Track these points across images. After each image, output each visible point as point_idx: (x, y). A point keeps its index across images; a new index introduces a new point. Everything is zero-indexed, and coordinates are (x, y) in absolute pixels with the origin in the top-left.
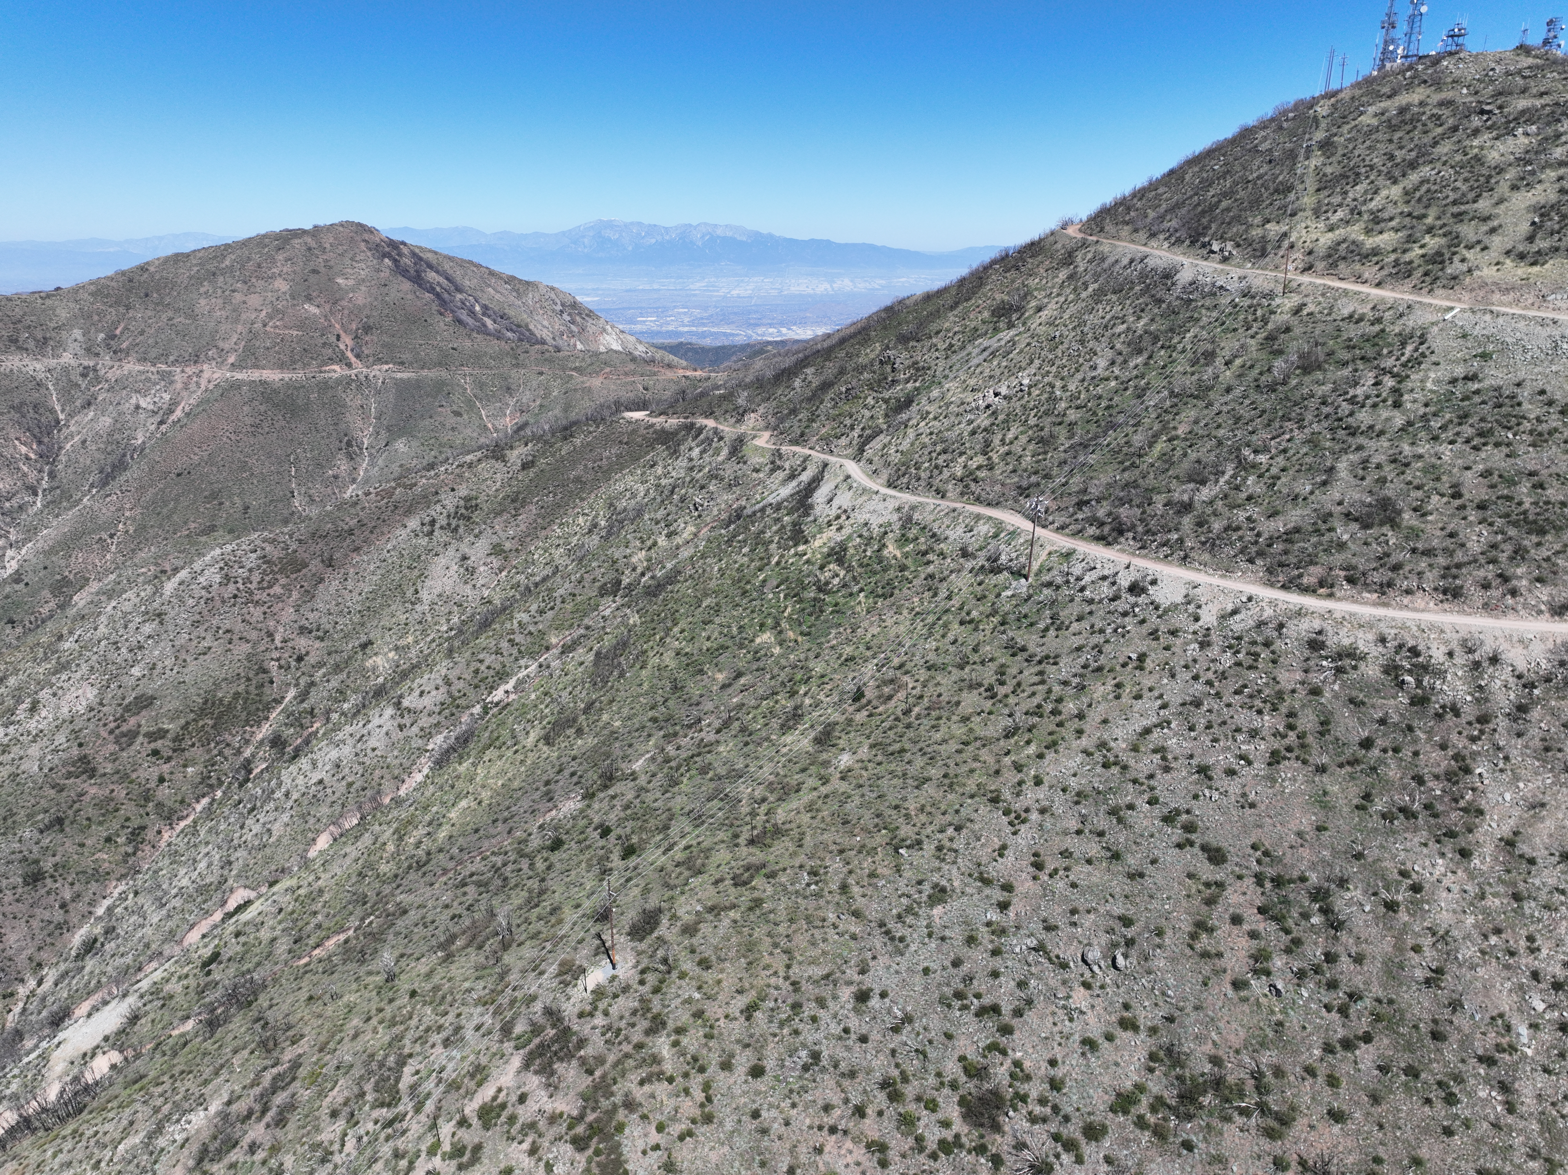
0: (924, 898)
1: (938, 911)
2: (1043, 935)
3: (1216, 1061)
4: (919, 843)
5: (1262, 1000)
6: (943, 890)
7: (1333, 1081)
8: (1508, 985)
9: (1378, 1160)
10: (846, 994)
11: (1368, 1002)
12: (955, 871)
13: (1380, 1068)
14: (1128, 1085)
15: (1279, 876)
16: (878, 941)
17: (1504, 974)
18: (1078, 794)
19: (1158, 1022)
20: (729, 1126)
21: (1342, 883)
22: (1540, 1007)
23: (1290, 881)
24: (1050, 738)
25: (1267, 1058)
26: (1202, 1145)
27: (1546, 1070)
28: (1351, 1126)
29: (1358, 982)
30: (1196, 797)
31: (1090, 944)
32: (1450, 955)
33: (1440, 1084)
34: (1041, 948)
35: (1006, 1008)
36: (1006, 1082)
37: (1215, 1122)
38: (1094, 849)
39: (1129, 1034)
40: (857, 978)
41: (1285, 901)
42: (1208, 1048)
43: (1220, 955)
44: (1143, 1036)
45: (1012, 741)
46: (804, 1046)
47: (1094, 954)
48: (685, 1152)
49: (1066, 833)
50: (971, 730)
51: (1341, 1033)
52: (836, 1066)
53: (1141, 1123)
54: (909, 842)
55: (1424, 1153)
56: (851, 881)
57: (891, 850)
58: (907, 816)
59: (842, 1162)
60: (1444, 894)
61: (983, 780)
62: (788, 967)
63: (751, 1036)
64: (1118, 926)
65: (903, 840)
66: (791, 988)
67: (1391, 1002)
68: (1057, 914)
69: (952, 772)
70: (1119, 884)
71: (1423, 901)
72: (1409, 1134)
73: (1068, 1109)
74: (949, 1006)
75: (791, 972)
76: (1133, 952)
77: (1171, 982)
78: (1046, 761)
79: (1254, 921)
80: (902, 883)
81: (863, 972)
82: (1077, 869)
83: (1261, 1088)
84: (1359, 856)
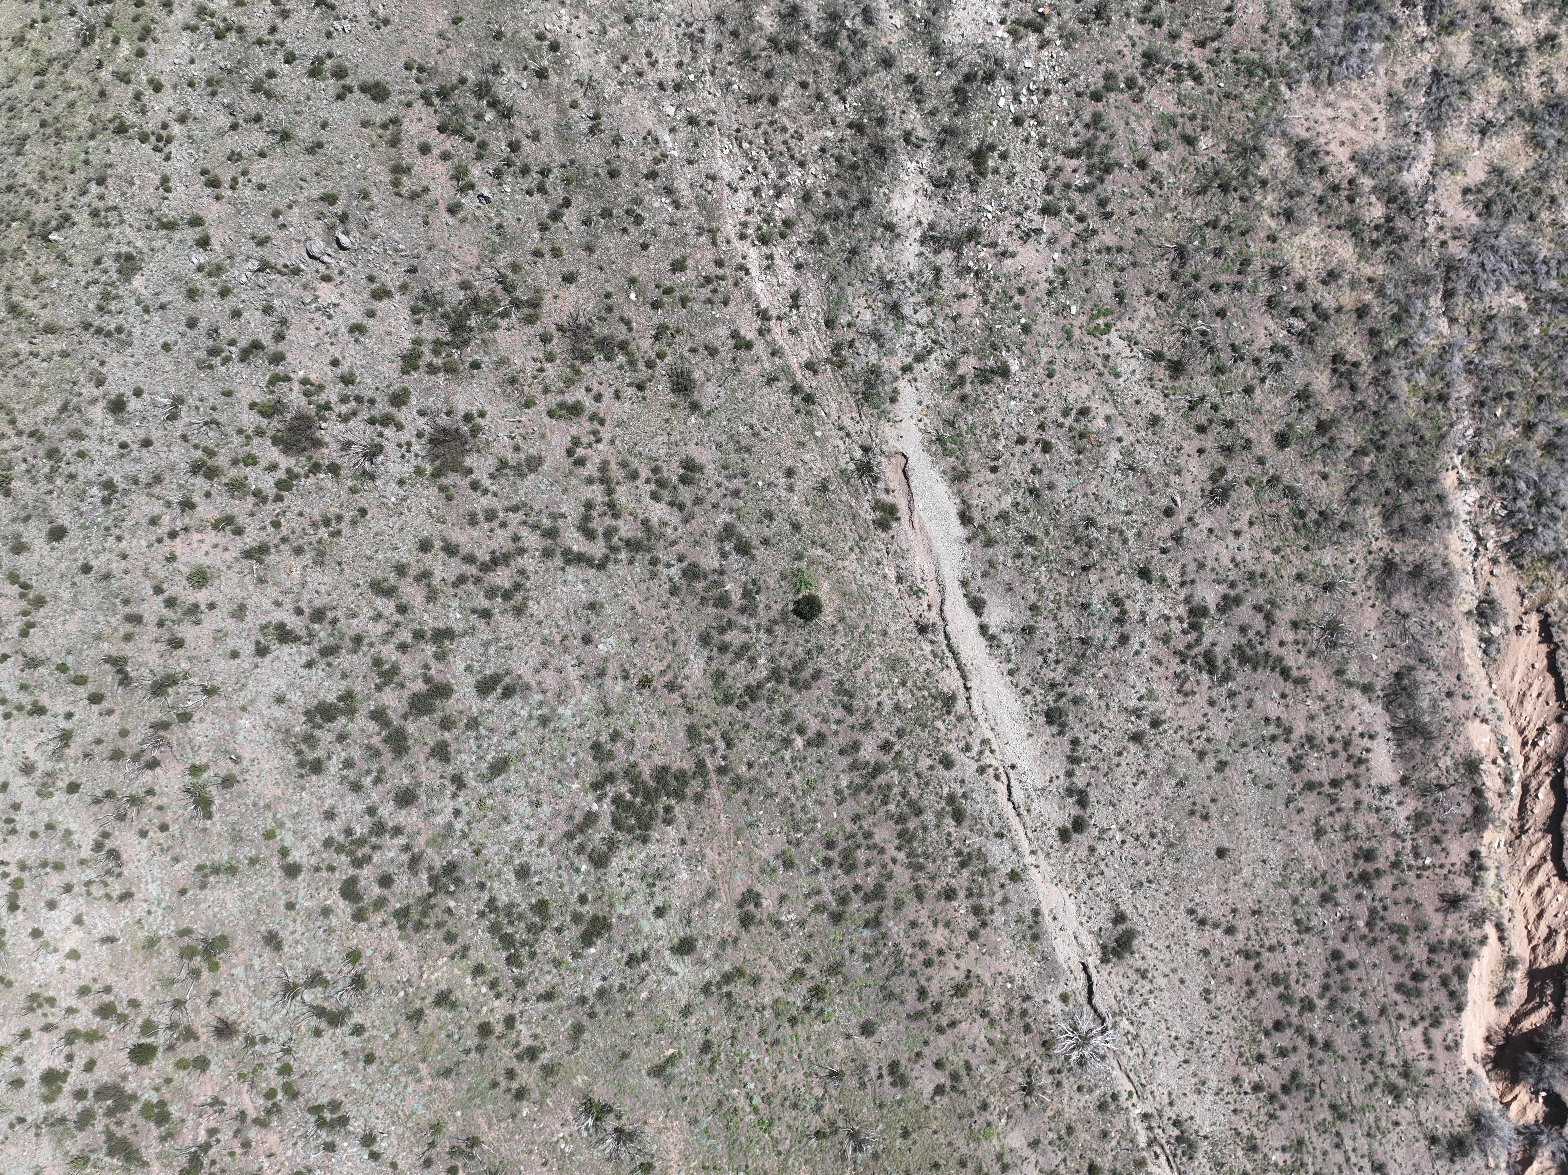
0: (115, 276)
1: (138, 282)
2: (260, 252)
3: (465, 285)
4: (66, 218)
5: (479, 213)
6: (129, 257)
7: (556, 253)
8: (646, 104)
9: (608, 296)
10: (97, 413)
11: (556, 172)
12: (128, 230)
13: (585, 223)
14: (407, 345)
15: (442, 87)
16: (95, 345)
17: (641, 95)
18: (209, 83)
19: (404, 278)
20: (66, 594)
21: (496, 69)
22: (671, 111)
23: (454, 88)
24: (138, 26)
25: (503, 260)
26: (485, 359)
27: (690, 162)
28: (581, 280)
29: (543, 157)
30: (329, 35)
31: (308, 239)
32: (599, 98)
33: (628, 212)
34: (264, 267)
35: (266, 339)
36: (303, 401)
37: (487, 335)
38: (259, 139)
39: (386, 301)
40: (97, 392)
41: (458, 111)
42: (454, 278)
43: (426, 190)
44: (397, 297)
45: (96, 46)
46: (90, 483)
47: (318, 246)
48: (38, 643)
49: (221, 134)
50: (36, 52)
51: (547, 209)
52: (136, 482)
53: (432, 370)
54: (54, 223)
55: (635, 272)
56: (16, 298)
57: (38, 242)
58: (30, 193)
59: (200, 554)
60: (577, 42)
61: (92, 110)
62: (13, 422)
63: (25, 507)
64: (324, 207)
65: (46, 224)
66: (32, 441)
67: (572, 162)
68: (261, 224)
69: (48, 117)
70: (304, 165)
71: (564, 57)
72: (621, 263)
73: (369, 393)
74: (211, 367)
75: (20, 426)
76: (352, 226)
77: (397, 236)
78: (151, 57)
79: (442, 143)
80: (78, 272)
81: (100, 383)
82: (254, 168)
83: (509, 288)
84: (498, 36)
